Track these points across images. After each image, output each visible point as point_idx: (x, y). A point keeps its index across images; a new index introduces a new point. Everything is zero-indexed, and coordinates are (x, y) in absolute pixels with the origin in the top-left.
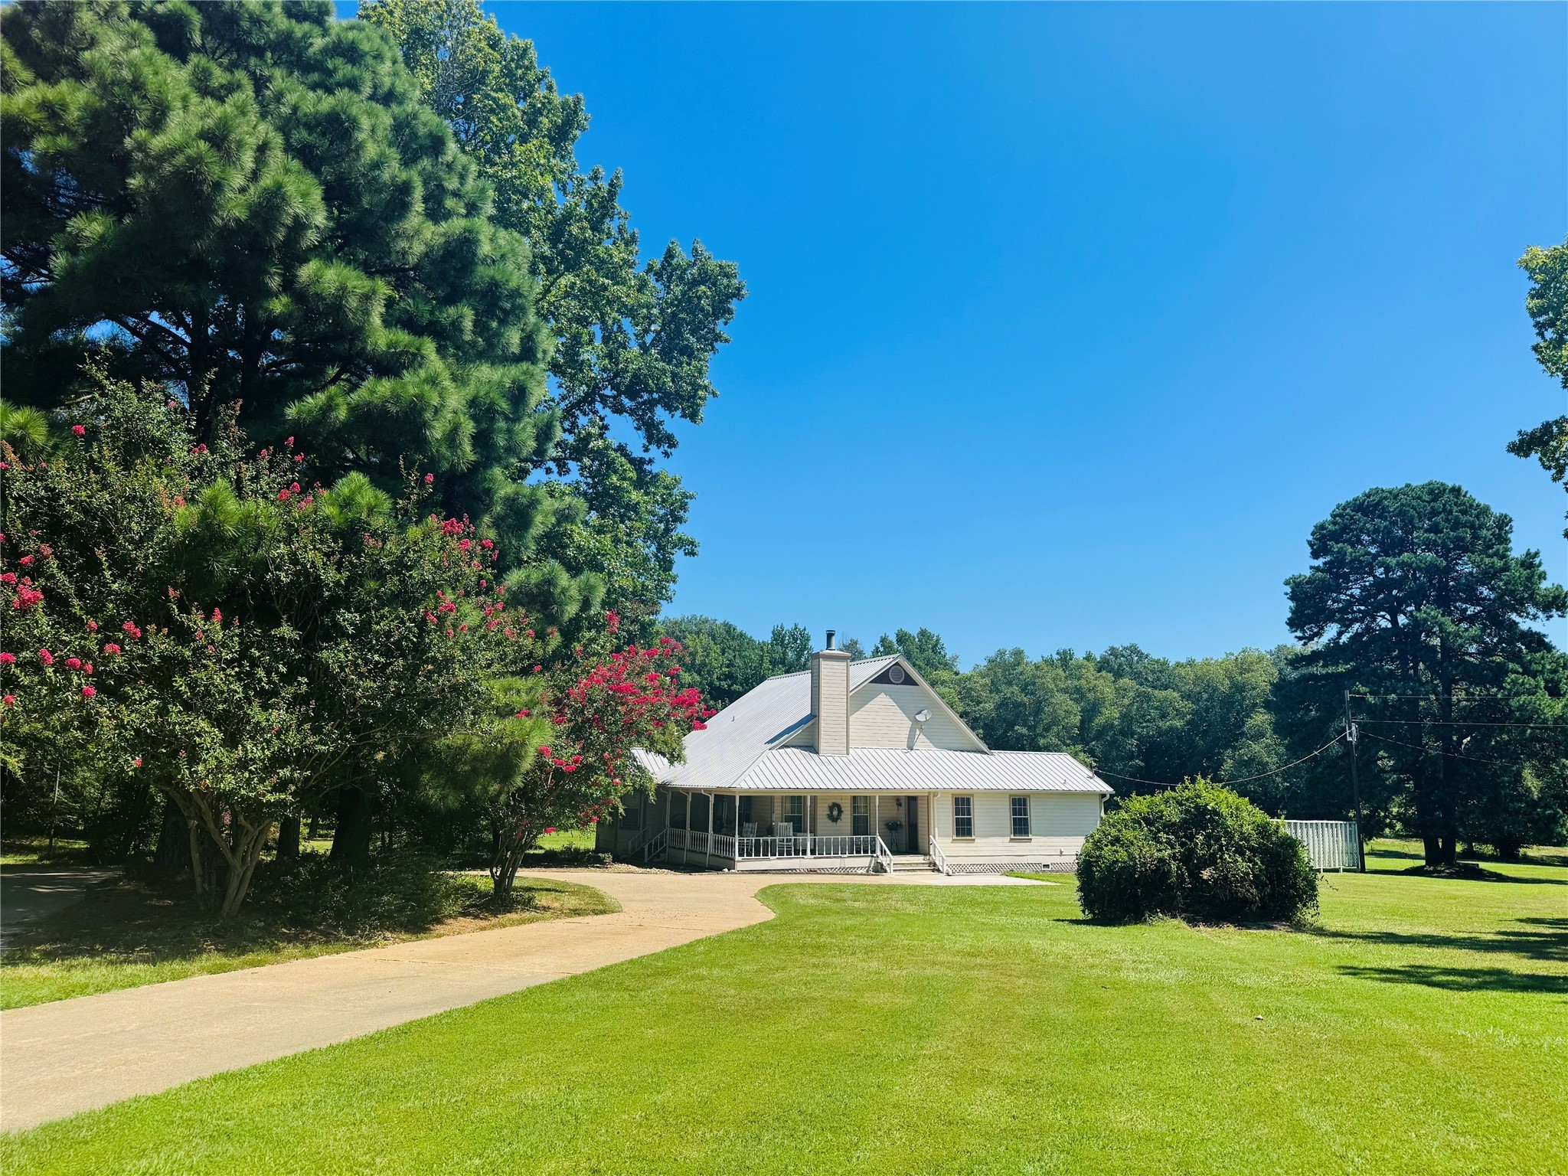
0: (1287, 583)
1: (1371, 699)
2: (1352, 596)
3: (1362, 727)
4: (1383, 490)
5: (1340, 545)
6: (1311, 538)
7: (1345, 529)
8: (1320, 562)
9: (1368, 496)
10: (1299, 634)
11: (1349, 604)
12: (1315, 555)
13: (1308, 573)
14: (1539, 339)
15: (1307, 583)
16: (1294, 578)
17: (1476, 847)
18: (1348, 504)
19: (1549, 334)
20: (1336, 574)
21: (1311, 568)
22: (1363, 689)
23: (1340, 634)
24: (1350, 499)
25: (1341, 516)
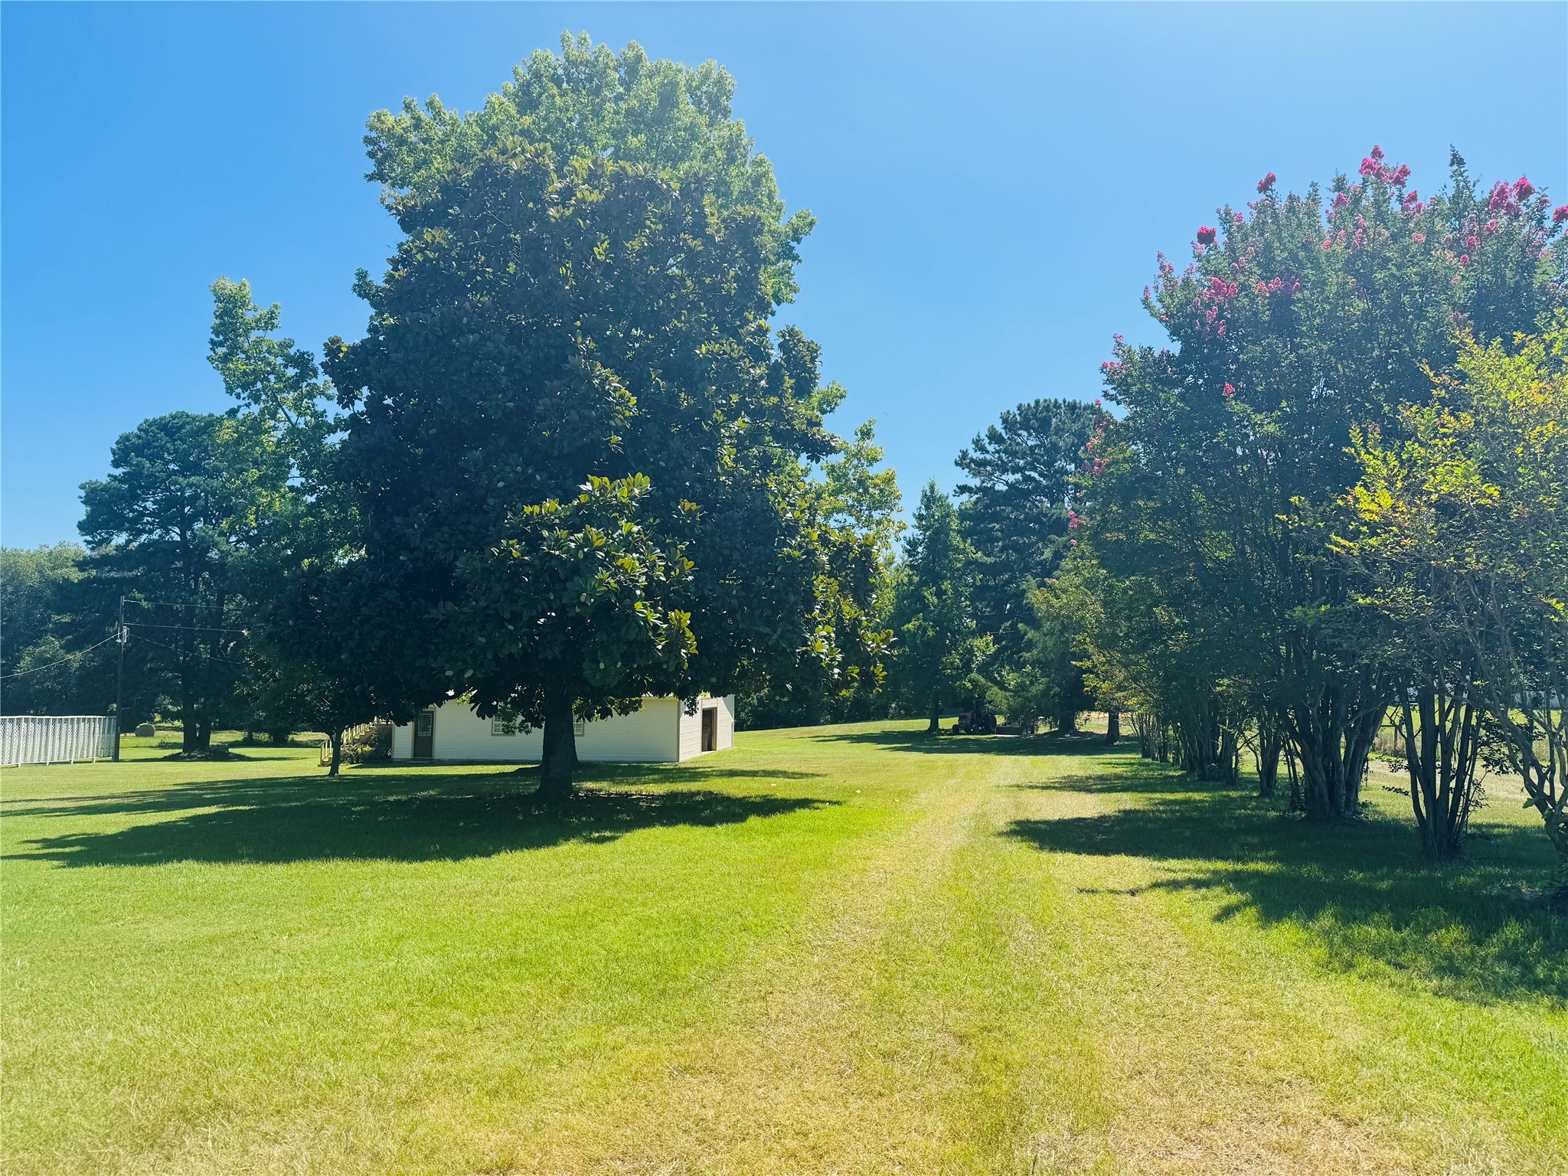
0: (82, 487)
1: (144, 604)
2: (145, 508)
3: (131, 630)
4: (188, 416)
5: (139, 459)
6: (114, 446)
7: (148, 445)
8: (119, 472)
9: (173, 417)
10: (89, 538)
11: (142, 515)
12: (116, 464)
13: (104, 480)
14: (212, 353)
15: (102, 490)
16: (90, 483)
17: (256, 736)
18: (155, 421)
19: (221, 351)
20: (134, 485)
21: (109, 475)
22: (138, 595)
23: (128, 542)
24: (157, 417)
25: (146, 431)
